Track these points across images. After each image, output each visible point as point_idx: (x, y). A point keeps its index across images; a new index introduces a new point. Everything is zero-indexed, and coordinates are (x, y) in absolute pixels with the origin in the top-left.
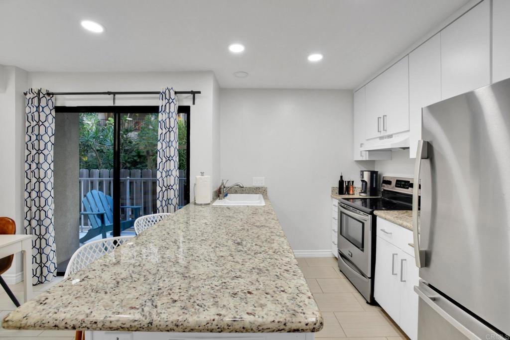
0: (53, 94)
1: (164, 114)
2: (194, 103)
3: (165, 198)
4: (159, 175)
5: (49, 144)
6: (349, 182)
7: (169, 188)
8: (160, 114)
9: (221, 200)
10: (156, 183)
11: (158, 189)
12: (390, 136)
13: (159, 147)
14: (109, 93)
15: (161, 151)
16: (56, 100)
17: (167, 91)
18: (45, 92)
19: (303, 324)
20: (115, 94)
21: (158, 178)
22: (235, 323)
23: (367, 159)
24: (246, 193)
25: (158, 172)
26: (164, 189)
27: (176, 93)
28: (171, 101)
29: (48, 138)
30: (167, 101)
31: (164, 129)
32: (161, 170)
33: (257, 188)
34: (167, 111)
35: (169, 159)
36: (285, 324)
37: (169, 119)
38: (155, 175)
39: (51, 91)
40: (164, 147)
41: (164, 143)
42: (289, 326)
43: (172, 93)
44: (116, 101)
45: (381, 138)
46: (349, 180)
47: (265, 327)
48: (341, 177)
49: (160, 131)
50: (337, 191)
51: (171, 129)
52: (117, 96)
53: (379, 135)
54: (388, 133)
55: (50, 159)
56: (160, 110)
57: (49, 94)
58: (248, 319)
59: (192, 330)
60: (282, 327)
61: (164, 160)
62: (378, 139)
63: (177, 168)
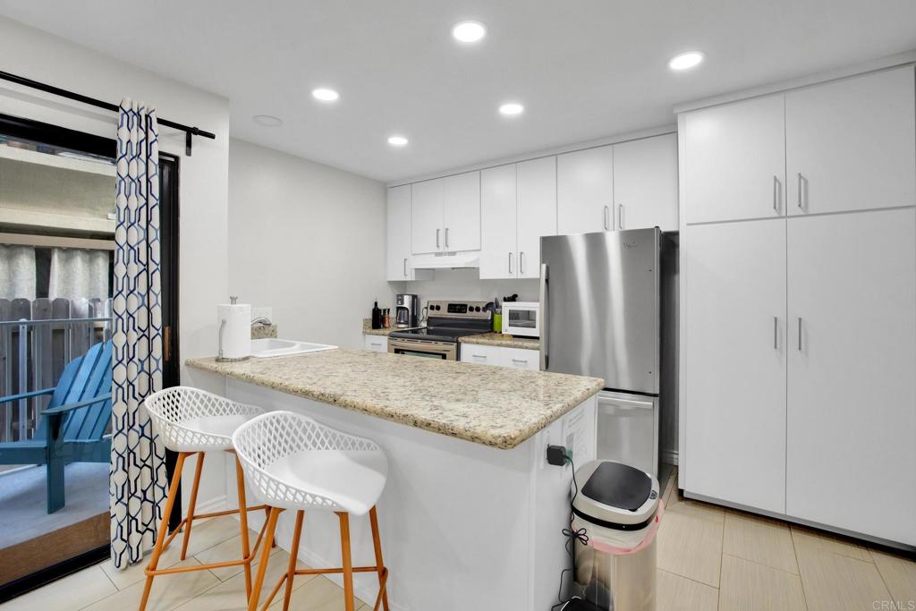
2: (189, 153)
6: (385, 310)
12: (453, 253)
23: (414, 279)
30: (143, 135)
45: (438, 254)
46: (384, 308)
48: (376, 304)
50: (370, 324)
53: (437, 251)
54: (451, 249)
62: (433, 255)
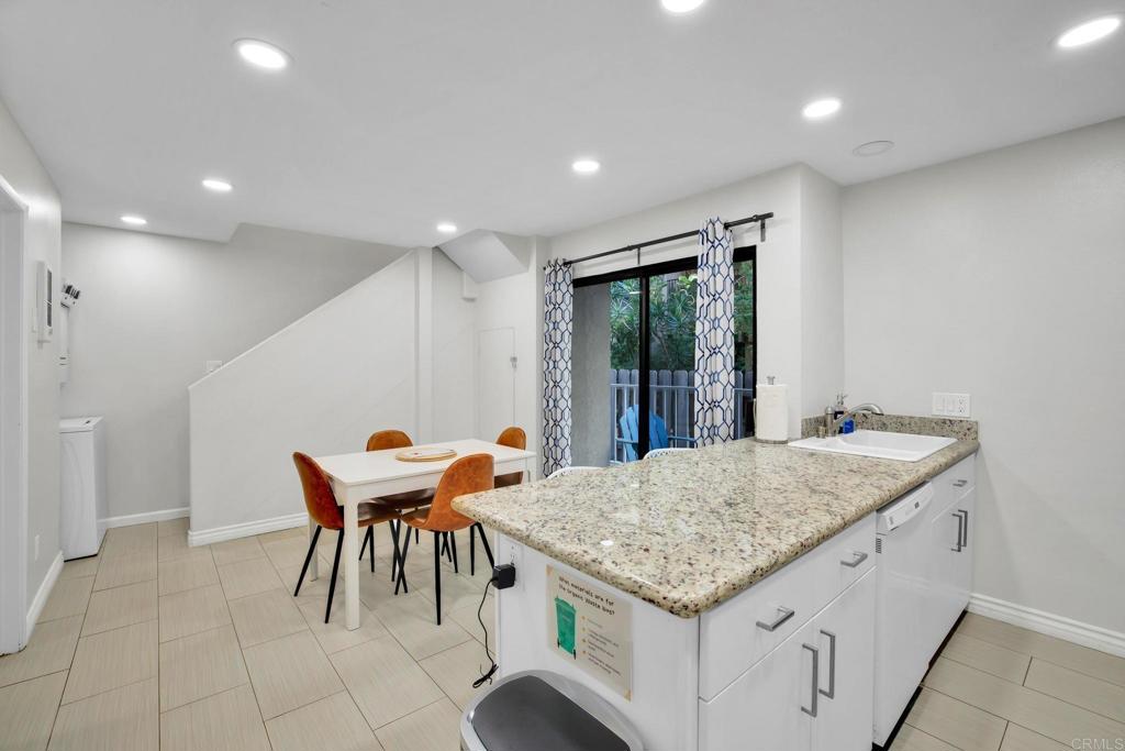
0: (571, 262)
1: (705, 269)
2: (763, 240)
3: (708, 424)
4: (698, 380)
5: (567, 334)
7: (714, 404)
8: (699, 270)
9: (820, 439)
10: (693, 395)
11: (697, 406)
13: (698, 330)
14: (630, 248)
15: (701, 337)
16: (574, 269)
17: (710, 226)
18: (561, 262)
19: (661, 596)
20: (639, 247)
21: (696, 386)
22: (593, 564)
24: (912, 432)
25: (696, 374)
26: (706, 406)
27: (727, 226)
28: (717, 243)
29: (566, 326)
30: (710, 244)
31: (706, 297)
32: (701, 371)
33: (944, 422)
34: (711, 263)
35: (714, 351)
36: (640, 587)
37: (716, 278)
38: (691, 382)
39: (568, 259)
40: (707, 329)
41: (706, 323)
42: (644, 591)
43: (719, 227)
44: (642, 258)
47: (619, 581)
49: (699, 301)
51: (717, 296)
52: (643, 249)
55: (567, 355)
56: (699, 264)
57: (565, 264)
58: (608, 565)
59: (556, 556)
60: (636, 589)
61: (707, 353)
63: (729, 368)
